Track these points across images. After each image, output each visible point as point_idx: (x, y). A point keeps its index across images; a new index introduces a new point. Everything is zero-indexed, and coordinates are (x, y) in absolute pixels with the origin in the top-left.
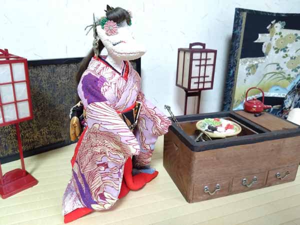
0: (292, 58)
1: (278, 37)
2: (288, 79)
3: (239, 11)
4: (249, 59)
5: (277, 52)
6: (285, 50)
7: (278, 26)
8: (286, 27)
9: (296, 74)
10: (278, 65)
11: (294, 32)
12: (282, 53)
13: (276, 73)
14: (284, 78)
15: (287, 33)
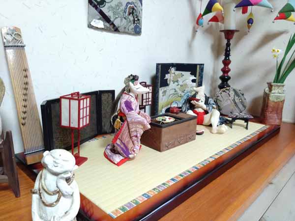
0: (181, 86)
1: (174, 75)
2: (181, 97)
3: (158, 65)
4: (163, 88)
5: (174, 83)
6: (177, 81)
7: (173, 70)
8: (177, 70)
9: (184, 94)
10: (175, 89)
11: (181, 72)
12: (176, 83)
13: (174, 94)
14: (179, 96)
15: (178, 73)
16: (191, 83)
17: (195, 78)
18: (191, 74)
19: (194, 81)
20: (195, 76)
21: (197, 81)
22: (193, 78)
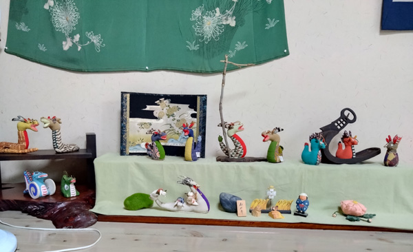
0: (177, 121)
1: (168, 108)
2: (178, 134)
3: (123, 93)
5: (168, 117)
6: (173, 115)
7: (166, 102)
8: (171, 102)
10: (170, 125)
11: (176, 105)
12: (171, 118)
13: (170, 130)
14: (176, 133)
15: (172, 105)
16: (191, 118)
17: (196, 112)
18: (189, 107)
19: (194, 116)
20: (196, 110)
21: (198, 116)
22: (193, 111)
